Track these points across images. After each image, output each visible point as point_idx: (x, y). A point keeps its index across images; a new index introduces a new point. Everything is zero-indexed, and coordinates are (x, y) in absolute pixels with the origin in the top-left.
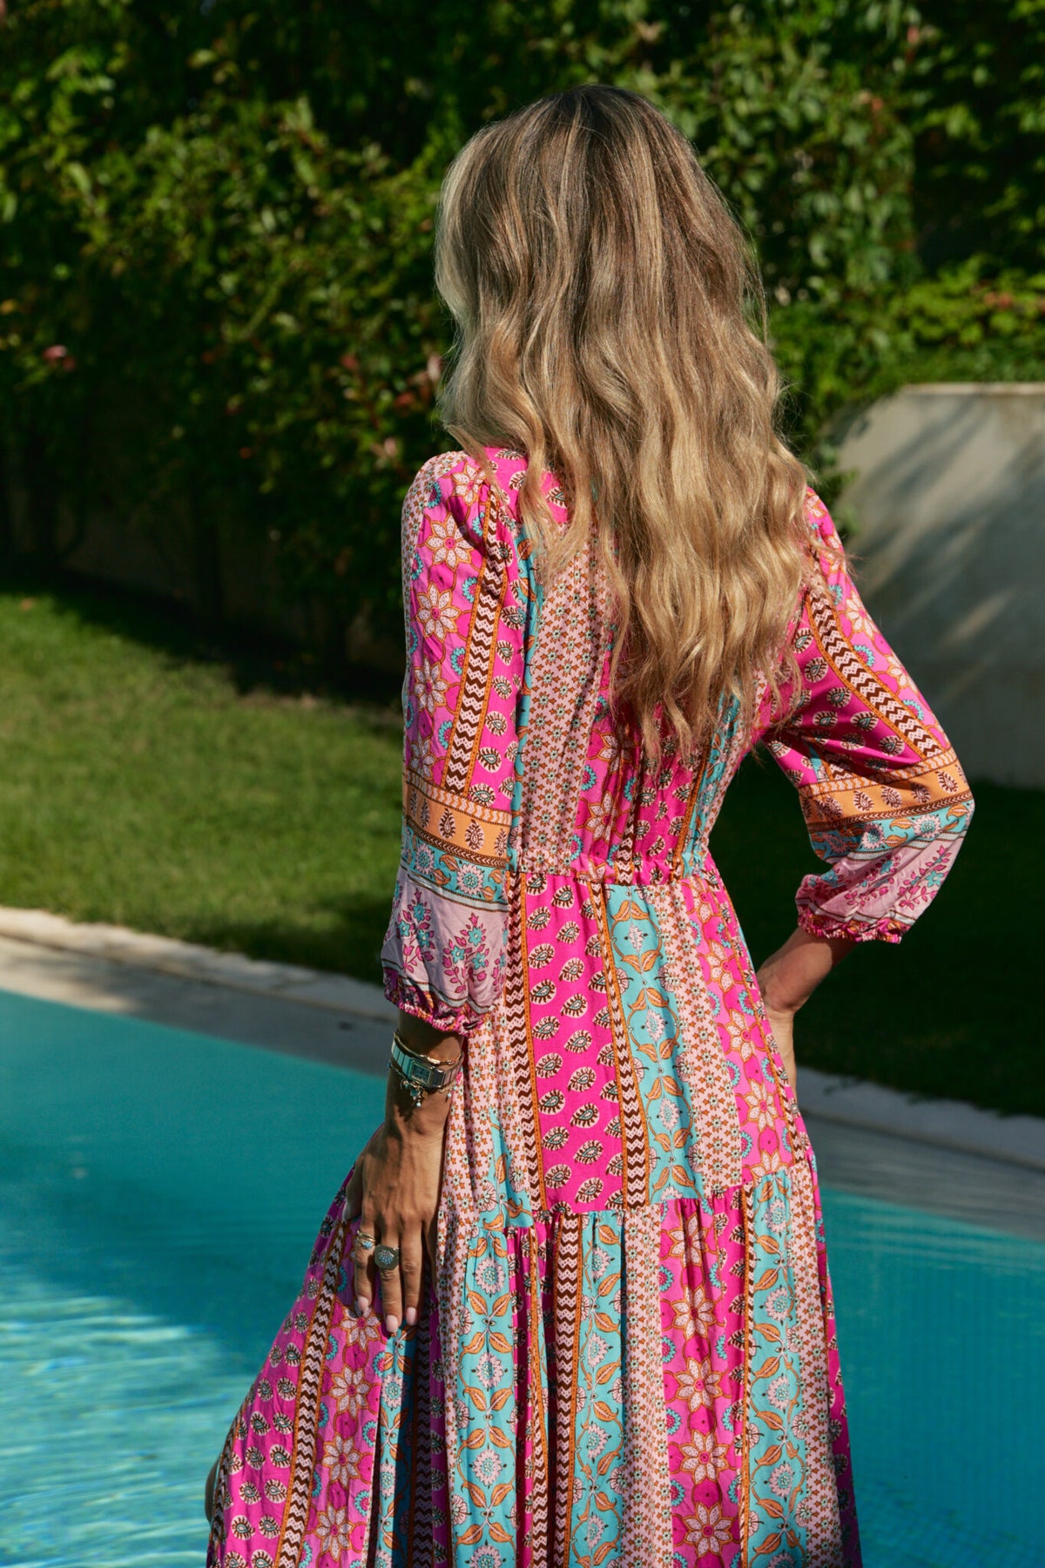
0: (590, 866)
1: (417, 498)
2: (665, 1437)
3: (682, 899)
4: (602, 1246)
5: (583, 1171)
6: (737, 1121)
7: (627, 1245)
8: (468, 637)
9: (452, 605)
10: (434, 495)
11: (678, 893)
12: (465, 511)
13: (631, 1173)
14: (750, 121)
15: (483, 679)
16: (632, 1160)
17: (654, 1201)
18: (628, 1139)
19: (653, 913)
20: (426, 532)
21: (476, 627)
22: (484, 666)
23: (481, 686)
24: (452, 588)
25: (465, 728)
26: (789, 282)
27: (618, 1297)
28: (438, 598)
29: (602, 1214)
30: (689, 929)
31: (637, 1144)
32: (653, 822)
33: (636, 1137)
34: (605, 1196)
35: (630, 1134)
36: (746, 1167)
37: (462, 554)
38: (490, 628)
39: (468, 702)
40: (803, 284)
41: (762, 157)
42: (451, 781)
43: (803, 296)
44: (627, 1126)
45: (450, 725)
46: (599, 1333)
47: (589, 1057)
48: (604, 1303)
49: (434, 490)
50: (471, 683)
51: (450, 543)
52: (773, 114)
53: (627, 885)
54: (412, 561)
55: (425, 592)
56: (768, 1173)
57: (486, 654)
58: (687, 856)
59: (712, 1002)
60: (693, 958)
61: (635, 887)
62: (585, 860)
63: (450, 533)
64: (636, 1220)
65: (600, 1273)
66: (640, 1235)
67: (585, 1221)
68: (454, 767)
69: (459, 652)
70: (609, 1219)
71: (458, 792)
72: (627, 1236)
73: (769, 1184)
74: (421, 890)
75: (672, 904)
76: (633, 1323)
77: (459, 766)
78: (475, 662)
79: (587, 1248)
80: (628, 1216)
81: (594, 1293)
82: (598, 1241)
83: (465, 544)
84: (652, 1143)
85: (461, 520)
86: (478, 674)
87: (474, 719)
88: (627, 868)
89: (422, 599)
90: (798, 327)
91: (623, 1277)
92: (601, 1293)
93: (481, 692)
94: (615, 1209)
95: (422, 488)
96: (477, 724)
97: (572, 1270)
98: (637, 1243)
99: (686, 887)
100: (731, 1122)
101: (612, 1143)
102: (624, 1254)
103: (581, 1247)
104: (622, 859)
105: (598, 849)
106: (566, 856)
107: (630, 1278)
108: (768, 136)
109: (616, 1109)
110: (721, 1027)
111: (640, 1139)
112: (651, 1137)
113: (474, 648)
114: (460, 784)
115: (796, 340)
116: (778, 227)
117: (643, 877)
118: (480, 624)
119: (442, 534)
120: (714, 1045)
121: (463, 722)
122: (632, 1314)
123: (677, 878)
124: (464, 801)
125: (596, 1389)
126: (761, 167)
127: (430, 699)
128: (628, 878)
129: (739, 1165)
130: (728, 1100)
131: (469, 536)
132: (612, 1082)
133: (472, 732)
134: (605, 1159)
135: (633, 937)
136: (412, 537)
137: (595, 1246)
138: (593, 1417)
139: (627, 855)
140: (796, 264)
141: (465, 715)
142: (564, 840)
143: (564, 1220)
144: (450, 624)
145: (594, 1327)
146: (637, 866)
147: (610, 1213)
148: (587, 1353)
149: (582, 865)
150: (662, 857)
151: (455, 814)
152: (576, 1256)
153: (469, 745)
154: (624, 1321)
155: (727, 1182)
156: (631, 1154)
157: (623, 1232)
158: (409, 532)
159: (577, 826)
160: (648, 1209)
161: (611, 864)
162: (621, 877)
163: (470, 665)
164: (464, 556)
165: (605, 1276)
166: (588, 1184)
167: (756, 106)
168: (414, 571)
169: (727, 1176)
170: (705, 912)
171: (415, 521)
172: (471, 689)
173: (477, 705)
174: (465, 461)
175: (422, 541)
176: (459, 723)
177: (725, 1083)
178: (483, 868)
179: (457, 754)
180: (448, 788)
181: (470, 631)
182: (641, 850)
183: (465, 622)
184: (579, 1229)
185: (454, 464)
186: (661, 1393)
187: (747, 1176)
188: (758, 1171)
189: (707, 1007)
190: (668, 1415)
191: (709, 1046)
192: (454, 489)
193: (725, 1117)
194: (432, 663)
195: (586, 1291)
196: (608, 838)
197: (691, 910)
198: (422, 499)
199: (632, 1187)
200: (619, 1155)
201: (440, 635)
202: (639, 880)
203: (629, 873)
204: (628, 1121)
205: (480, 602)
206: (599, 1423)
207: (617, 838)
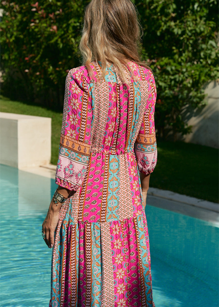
0: (105, 151)
1: (68, 79)
2: (113, 271)
3: (126, 157)
4: (96, 230)
5: (91, 214)
6: (132, 204)
7: (101, 230)
8: (82, 109)
9: (78, 102)
10: (72, 78)
11: (126, 156)
12: (78, 82)
13: (102, 215)
14: (191, 31)
15: (85, 118)
16: (102, 212)
17: (107, 221)
18: (102, 208)
19: (119, 161)
20: (71, 86)
21: (83, 107)
22: (85, 115)
23: (85, 119)
24: (77, 99)
25: (83, 128)
26: (197, 60)
27: (100, 241)
28: (75, 101)
29: (96, 223)
30: (127, 163)
31: (104, 209)
32: (120, 142)
33: (104, 207)
34: (97, 219)
35: (103, 207)
36: (134, 213)
37: (79, 90)
38: (86, 107)
39: (83, 123)
40: (199, 61)
41: (193, 37)
42: (80, 139)
43: (199, 63)
44: (102, 205)
45: (79, 128)
46: (96, 248)
47: (97, 190)
48: (97, 241)
49: (72, 77)
50: (83, 119)
51: (76, 89)
52: (195, 30)
53: (114, 155)
54: (68, 93)
55: (72, 100)
56: (139, 215)
57: (86, 112)
58: (128, 148)
59: (130, 179)
60: (127, 170)
61: (117, 155)
62: (104, 150)
63: (76, 87)
64: (103, 225)
65: (96, 235)
66: (104, 228)
67: (92, 224)
68: (81, 137)
69: (80, 113)
70: (97, 224)
71: (82, 142)
72: (101, 228)
73: (140, 217)
74: (72, 161)
75: (125, 158)
76: (103, 246)
77: (82, 136)
78: (83, 114)
79: (92, 230)
80: (101, 224)
81: (95, 239)
82: (95, 229)
83: (79, 89)
84: (107, 209)
85: (78, 84)
86: (84, 117)
87: (84, 126)
88: (114, 151)
89: (71, 101)
90: (198, 68)
91: (101, 237)
92: (96, 239)
93: (85, 121)
94: (99, 222)
95: (69, 77)
96: (85, 127)
97: (89, 234)
98: (103, 229)
99: (128, 155)
100: (131, 204)
101: (98, 208)
102: (101, 232)
103: (91, 229)
104: (113, 150)
105: (107, 148)
106: (100, 149)
107: (102, 237)
108: (194, 34)
109: (101, 201)
110: (131, 184)
111: (105, 208)
112: (107, 208)
113: (83, 111)
114: (82, 140)
115: (198, 70)
116: (195, 50)
117: (118, 153)
118: (84, 106)
119: (74, 87)
120: (129, 188)
121: (82, 127)
122: (102, 245)
123: (126, 153)
124: (83, 143)
125: (96, 259)
126: (192, 39)
127: (74, 122)
128: (115, 153)
129: (133, 213)
130: (131, 199)
131: (80, 87)
132: (101, 196)
133: (84, 129)
134: (97, 211)
135: (113, 166)
136: (68, 87)
137: (94, 230)
138: (95, 265)
139: (114, 149)
140: (198, 57)
141: (82, 126)
142: (100, 146)
143: (87, 224)
144: (78, 107)
145: (95, 246)
146: (116, 151)
147: (98, 223)
148: (93, 252)
149: (104, 151)
150: (122, 149)
151: (81, 146)
152: (90, 231)
153: (83, 132)
154: (101, 246)
155: (130, 217)
156: (102, 211)
157: (100, 227)
158: (67, 86)
159: (103, 143)
160: (106, 223)
161: (110, 151)
162: (113, 153)
163: (82, 115)
164: (79, 91)
165: (97, 236)
166: (93, 216)
167: (192, 28)
168: (69, 95)
169: (130, 215)
170: (132, 160)
171: (68, 84)
172: (83, 120)
173: (84, 124)
174: (78, 71)
175: (70, 89)
176: (81, 127)
177: (130, 196)
178: (87, 157)
179: (81, 134)
180: (80, 141)
181: (82, 108)
182: (118, 148)
183: (81, 106)
184: (90, 226)
185: (75, 71)
186: (112, 262)
187: (134, 215)
188: (137, 214)
189: (129, 180)
190: (113, 267)
191: (128, 188)
192: (76, 77)
193: (130, 203)
194: (74, 115)
195: (92, 239)
196: (109, 145)
197: (128, 159)
198: (69, 79)
199: (102, 218)
200: (100, 211)
201: (76, 109)
202: (117, 154)
203: (115, 152)
204: (103, 204)
205: (84, 101)
206: (96, 266)
207: (111, 146)
